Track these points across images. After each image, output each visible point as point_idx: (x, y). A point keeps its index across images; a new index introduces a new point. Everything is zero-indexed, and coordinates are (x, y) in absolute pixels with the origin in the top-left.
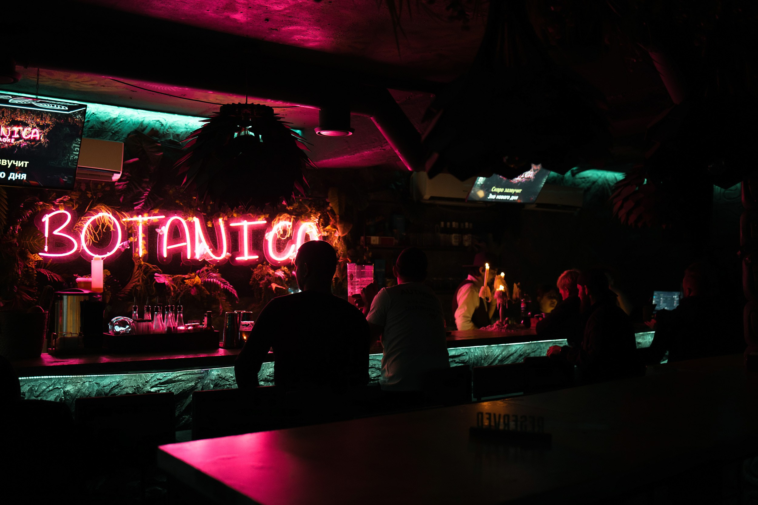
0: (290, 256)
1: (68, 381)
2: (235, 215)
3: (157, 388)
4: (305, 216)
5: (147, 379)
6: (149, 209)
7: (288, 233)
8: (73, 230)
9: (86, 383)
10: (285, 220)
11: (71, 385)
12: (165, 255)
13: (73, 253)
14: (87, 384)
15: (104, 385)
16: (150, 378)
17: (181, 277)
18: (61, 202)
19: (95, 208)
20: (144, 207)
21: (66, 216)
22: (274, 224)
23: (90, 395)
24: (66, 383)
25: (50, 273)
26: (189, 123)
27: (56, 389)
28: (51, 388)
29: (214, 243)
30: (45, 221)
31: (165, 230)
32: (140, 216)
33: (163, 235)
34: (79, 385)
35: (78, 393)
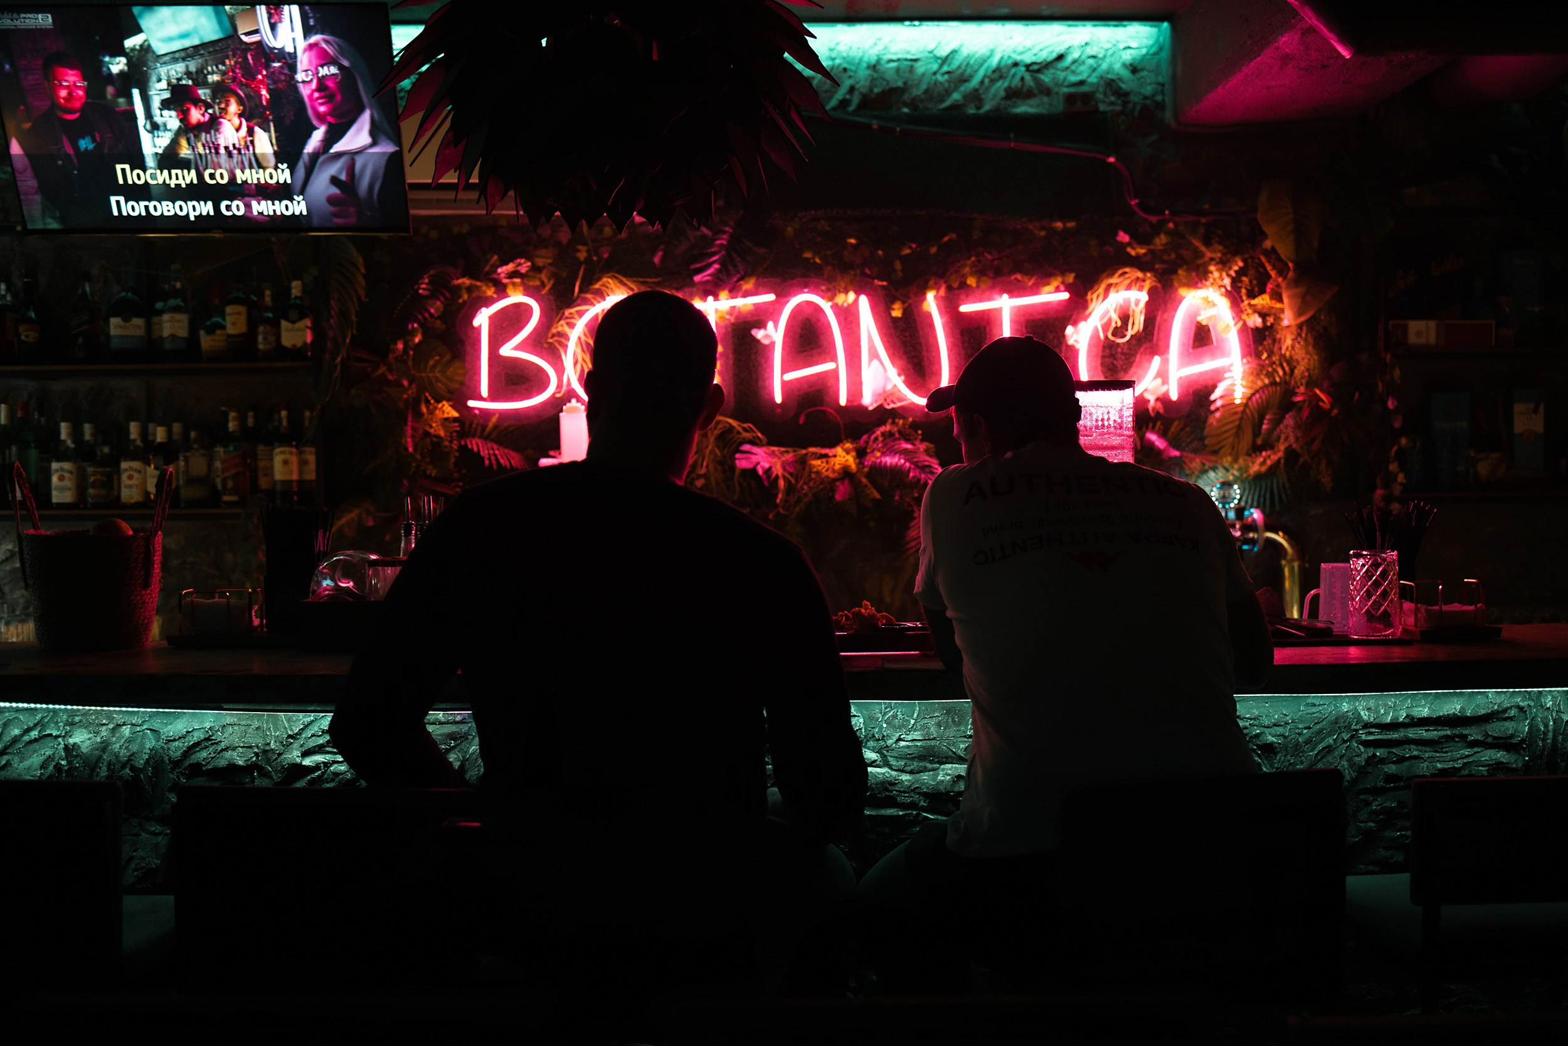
0: (1146, 390)
1: (77, 719)
2: (971, 281)
3: (323, 756)
4: (1187, 271)
5: (294, 728)
6: (735, 279)
7: (1133, 324)
8: (548, 343)
9: (124, 727)
10: (1129, 288)
11: (84, 730)
12: (778, 399)
13: (548, 399)
14: (126, 731)
15: (167, 737)
16: (302, 726)
17: (816, 453)
18: (512, 275)
19: (597, 286)
20: (720, 275)
21: (528, 309)
22: (1092, 299)
23: (132, 760)
24: (72, 724)
25: (493, 449)
26: (838, 44)
27: (48, 739)
28: (34, 734)
29: (915, 360)
30: (480, 326)
31: (774, 334)
32: (710, 298)
33: (773, 344)
34: (104, 732)
35: (104, 753)
